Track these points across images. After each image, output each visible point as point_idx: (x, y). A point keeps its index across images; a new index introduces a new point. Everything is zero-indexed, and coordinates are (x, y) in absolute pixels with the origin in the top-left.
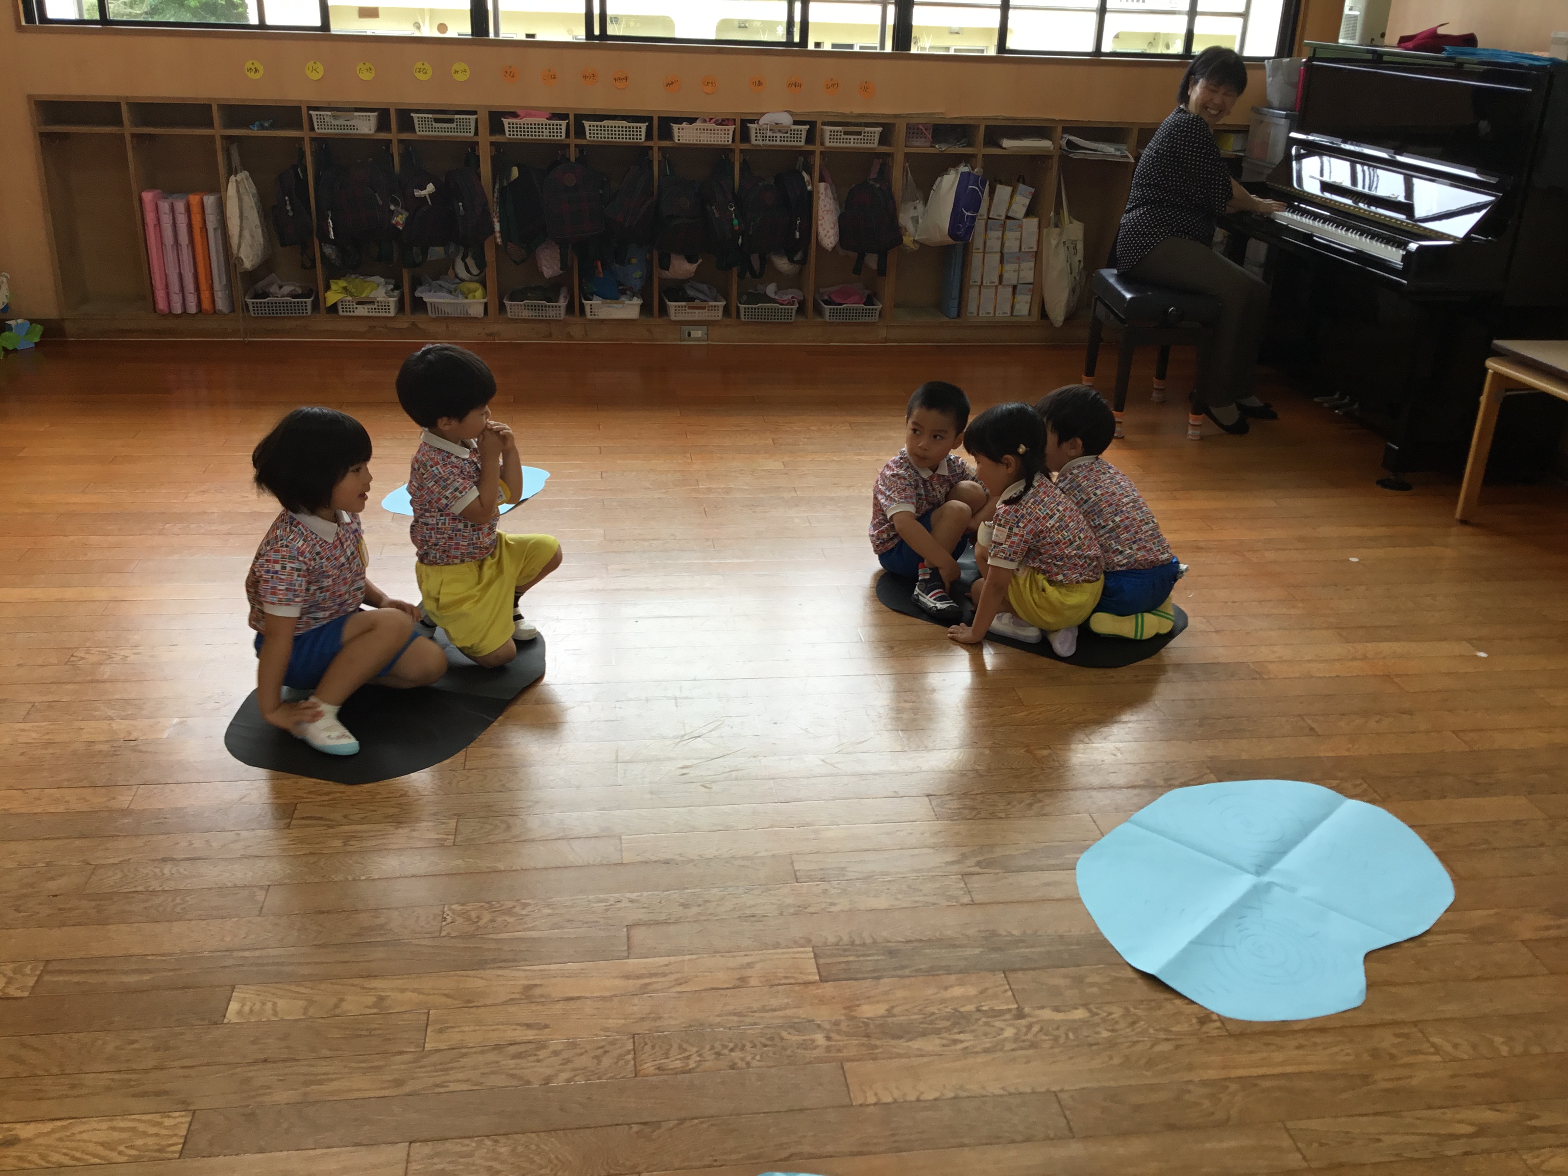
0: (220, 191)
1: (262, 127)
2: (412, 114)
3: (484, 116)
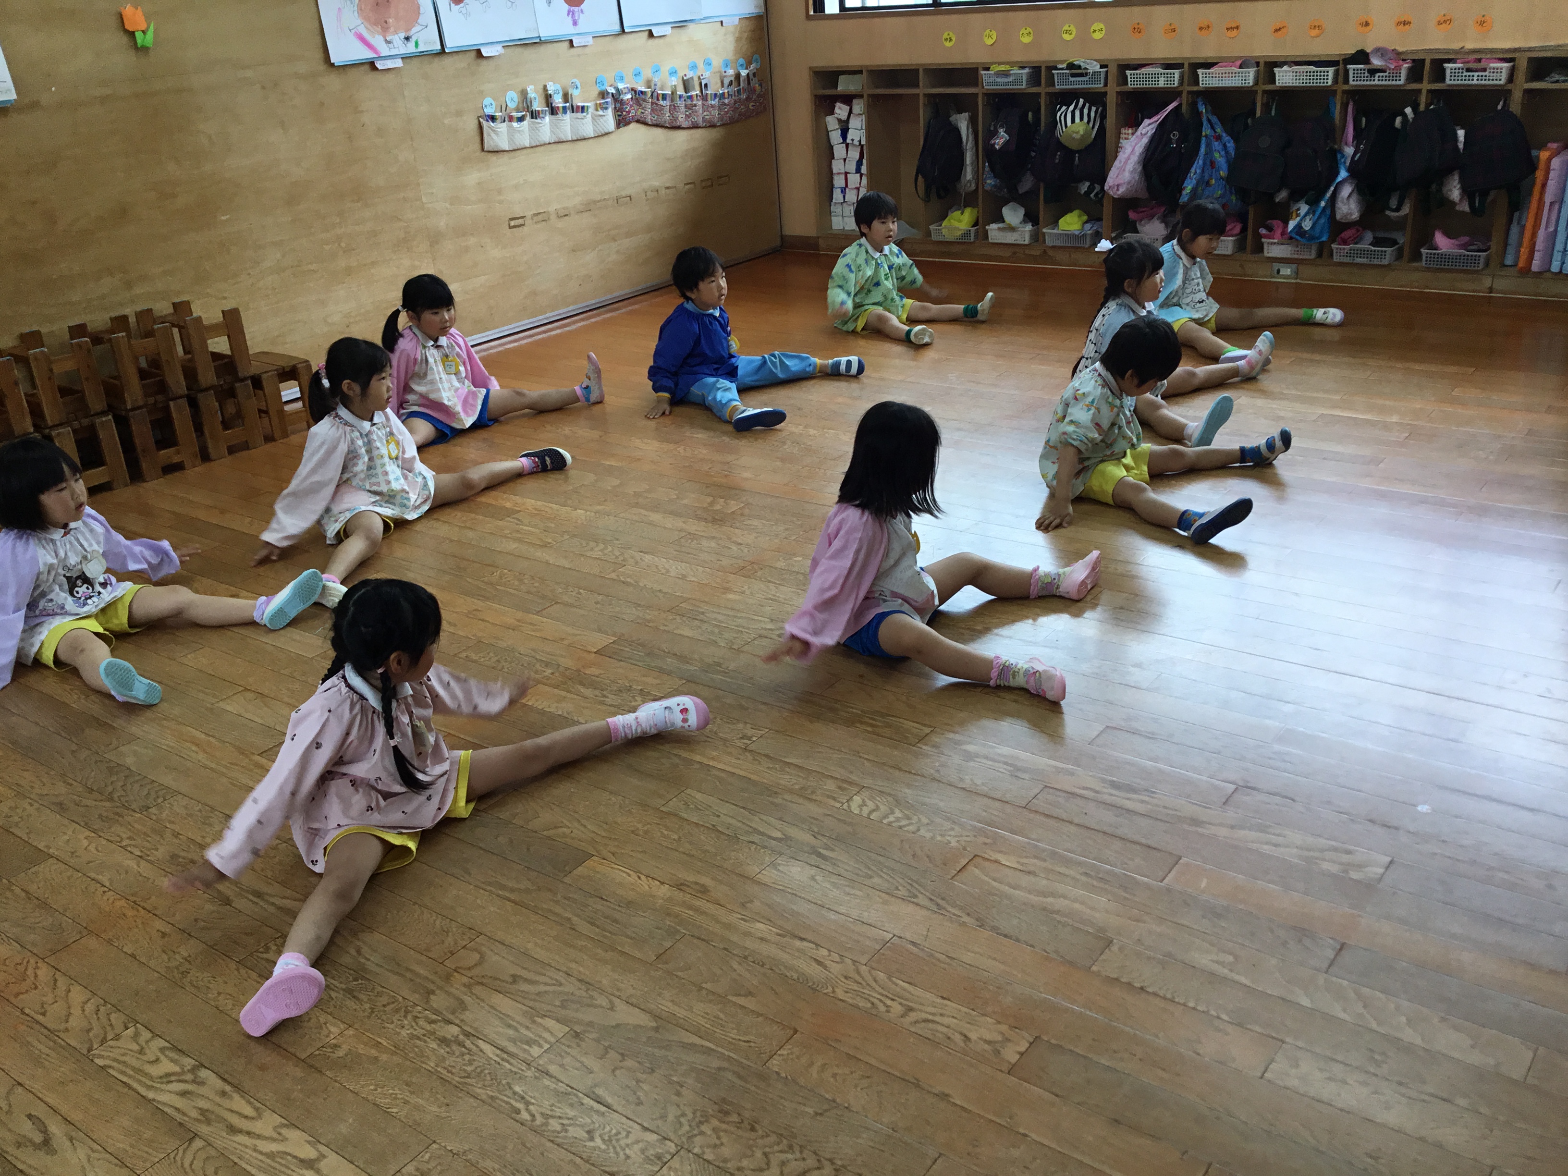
2: (1054, 71)
3: (1113, 69)
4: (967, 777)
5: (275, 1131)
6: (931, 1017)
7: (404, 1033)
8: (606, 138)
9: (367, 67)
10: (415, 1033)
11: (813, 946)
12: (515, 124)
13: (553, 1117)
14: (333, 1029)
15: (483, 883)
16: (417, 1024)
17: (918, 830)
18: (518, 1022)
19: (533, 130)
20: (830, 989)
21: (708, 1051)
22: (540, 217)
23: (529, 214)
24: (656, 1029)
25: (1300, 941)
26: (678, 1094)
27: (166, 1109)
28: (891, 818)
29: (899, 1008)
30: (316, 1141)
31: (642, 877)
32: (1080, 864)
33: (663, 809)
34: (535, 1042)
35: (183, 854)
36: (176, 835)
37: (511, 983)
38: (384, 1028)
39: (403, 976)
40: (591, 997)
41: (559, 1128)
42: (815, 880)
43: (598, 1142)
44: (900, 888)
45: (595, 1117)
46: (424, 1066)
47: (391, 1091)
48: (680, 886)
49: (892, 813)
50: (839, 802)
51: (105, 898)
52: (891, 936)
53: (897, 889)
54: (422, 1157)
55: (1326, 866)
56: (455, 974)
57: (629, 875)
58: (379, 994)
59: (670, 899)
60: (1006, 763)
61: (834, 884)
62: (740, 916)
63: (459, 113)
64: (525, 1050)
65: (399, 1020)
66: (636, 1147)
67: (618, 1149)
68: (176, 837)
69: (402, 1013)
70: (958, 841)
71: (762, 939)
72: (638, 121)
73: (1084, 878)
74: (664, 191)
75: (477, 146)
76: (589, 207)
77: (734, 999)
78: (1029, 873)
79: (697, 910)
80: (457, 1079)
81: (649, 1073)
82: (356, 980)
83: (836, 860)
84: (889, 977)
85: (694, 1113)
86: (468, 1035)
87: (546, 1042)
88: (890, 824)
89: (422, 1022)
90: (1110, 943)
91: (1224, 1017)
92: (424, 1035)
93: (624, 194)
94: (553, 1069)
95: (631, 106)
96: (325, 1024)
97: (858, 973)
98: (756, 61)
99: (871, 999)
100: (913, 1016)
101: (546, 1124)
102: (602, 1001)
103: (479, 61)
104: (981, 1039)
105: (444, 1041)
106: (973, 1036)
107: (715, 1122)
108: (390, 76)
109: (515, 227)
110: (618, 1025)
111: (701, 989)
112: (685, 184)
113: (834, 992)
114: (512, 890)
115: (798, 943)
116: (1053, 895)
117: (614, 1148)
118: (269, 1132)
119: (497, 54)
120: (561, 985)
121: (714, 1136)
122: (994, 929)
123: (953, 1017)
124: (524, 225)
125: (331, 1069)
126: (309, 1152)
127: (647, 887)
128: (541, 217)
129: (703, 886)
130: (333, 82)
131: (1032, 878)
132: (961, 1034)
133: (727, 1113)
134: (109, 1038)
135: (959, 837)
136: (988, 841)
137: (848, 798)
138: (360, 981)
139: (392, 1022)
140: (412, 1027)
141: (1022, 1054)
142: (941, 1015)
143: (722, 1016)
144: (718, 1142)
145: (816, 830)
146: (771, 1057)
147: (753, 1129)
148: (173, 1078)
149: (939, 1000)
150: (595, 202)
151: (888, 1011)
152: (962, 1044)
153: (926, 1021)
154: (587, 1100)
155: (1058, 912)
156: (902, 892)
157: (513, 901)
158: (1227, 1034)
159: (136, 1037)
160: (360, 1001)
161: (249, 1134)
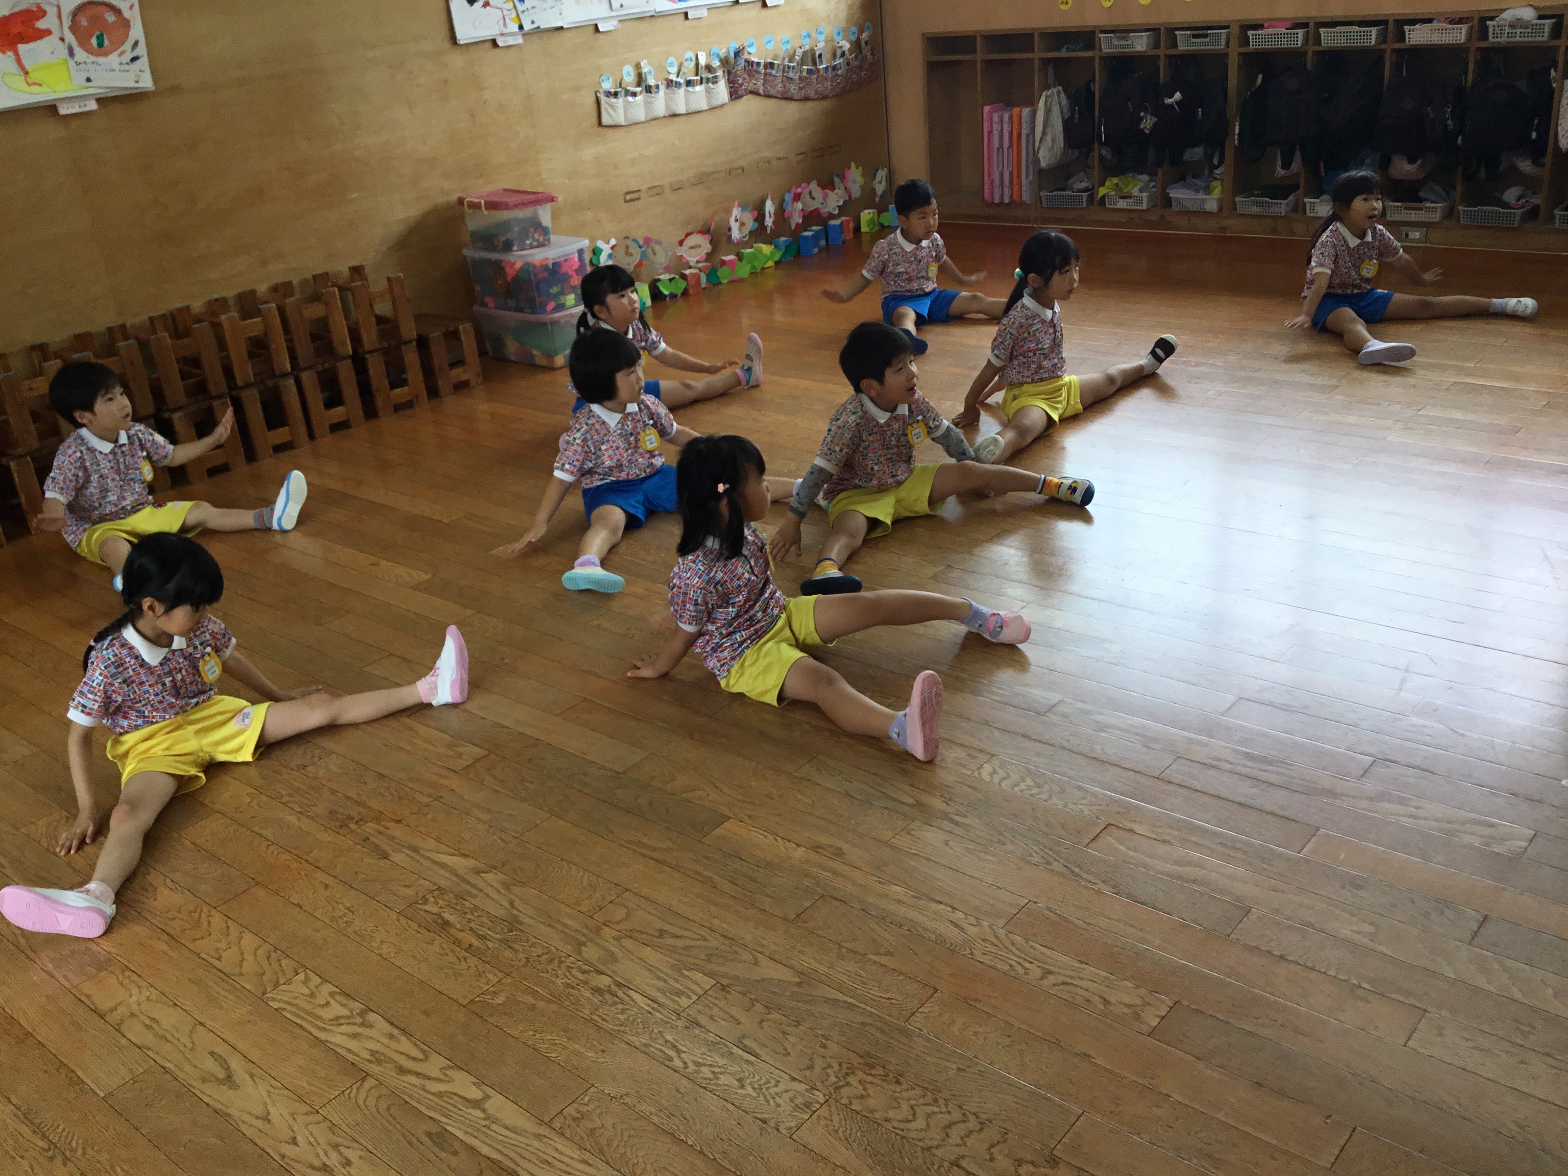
0: (1034, 105)
1: (1068, 50)
2: (1176, 32)
3: (1235, 30)
4: (1098, 747)
5: (443, 1073)
6: (1069, 980)
7: (559, 982)
8: (717, 111)
9: (489, 45)
10: (569, 982)
11: (950, 909)
12: (630, 99)
13: (705, 1065)
14: (490, 976)
15: (626, 841)
16: (570, 973)
17: (1050, 798)
18: (666, 974)
19: (647, 104)
20: (968, 951)
21: (851, 1007)
22: (654, 191)
23: (644, 188)
24: (799, 984)
25: (1442, 912)
26: (824, 1046)
27: (338, 1050)
28: (1023, 786)
29: (1039, 971)
30: (481, 1082)
31: (779, 839)
32: (1215, 833)
33: (795, 774)
34: (683, 993)
35: (341, 810)
36: (334, 792)
37: (657, 937)
38: (540, 977)
39: (553, 927)
40: (736, 952)
41: (711, 1076)
42: (947, 844)
43: (750, 1090)
44: (1035, 855)
45: (745, 1066)
46: (580, 1014)
47: (549, 1037)
48: (816, 848)
49: (1024, 781)
50: (969, 769)
51: (269, 851)
52: (1027, 901)
53: (1031, 855)
54: (582, 1099)
55: (1467, 839)
56: (604, 927)
57: (766, 837)
58: (533, 945)
59: (807, 862)
60: (1137, 734)
61: (967, 850)
62: (876, 879)
63: (577, 89)
64: (674, 1001)
65: (554, 970)
66: (786, 1096)
67: (769, 1097)
68: (333, 794)
69: (556, 963)
70: (1090, 810)
71: (900, 902)
72: (751, 92)
73: (1220, 849)
74: (775, 162)
75: (594, 120)
76: (702, 179)
77: (874, 958)
78: (1164, 842)
79: (834, 872)
80: (611, 1026)
81: (795, 1026)
82: (511, 931)
83: (970, 826)
84: (1027, 940)
85: (840, 1064)
86: (619, 985)
87: (696, 994)
88: (1022, 791)
89: (574, 972)
90: (1248, 911)
91: (1365, 985)
92: (578, 985)
93: (736, 165)
94: (702, 1020)
95: (744, 79)
96: (484, 972)
97: (996, 937)
98: (868, 28)
99: (1010, 961)
100: (1052, 979)
101: (698, 1072)
102: (746, 956)
103: (597, 35)
104: (1120, 1002)
105: (597, 991)
106: (1113, 1000)
107: (861, 1075)
108: (511, 52)
109: (631, 200)
110: (763, 980)
111: (841, 947)
112: (797, 155)
113: (972, 954)
114: (654, 849)
115: (935, 906)
116: (1189, 864)
117: (765, 1097)
118: (435, 1073)
119: (612, 28)
120: (705, 940)
121: (861, 1087)
122: (1129, 896)
123: (1092, 981)
124: (638, 199)
125: (491, 1015)
126: (475, 1093)
127: (783, 849)
128: (656, 191)
129: (837, 848)
130: (456, 60)
131: (1167, 848)
132: (1101, 997)
133: (872, 1067)
134: (282, 981)
135: (1092, 805)
136: (1121, 810)
137: (978, 766)
138: (515, 933)
139: (547, 972)
140: (566, 977)
141: (1163, 1018)
142: (1082, 979)
143: (862, 973)
144: (864, 1093)
145: (948, 797)
146: (913, 1014)
147: (898, 1082)
148: (342, 1021)
149: (1077, 965)
150: (708, 174)
151: (1026, 974)
152: (1102, 1007)
153: (1064, 983)
154: (735, 1050)
155: (1194, 881)
156: (1036, 859)
157: (655, 860)
158: (1369, 1003)
159: (306, 981)
160: (516, 951)
161: (417, 1074)
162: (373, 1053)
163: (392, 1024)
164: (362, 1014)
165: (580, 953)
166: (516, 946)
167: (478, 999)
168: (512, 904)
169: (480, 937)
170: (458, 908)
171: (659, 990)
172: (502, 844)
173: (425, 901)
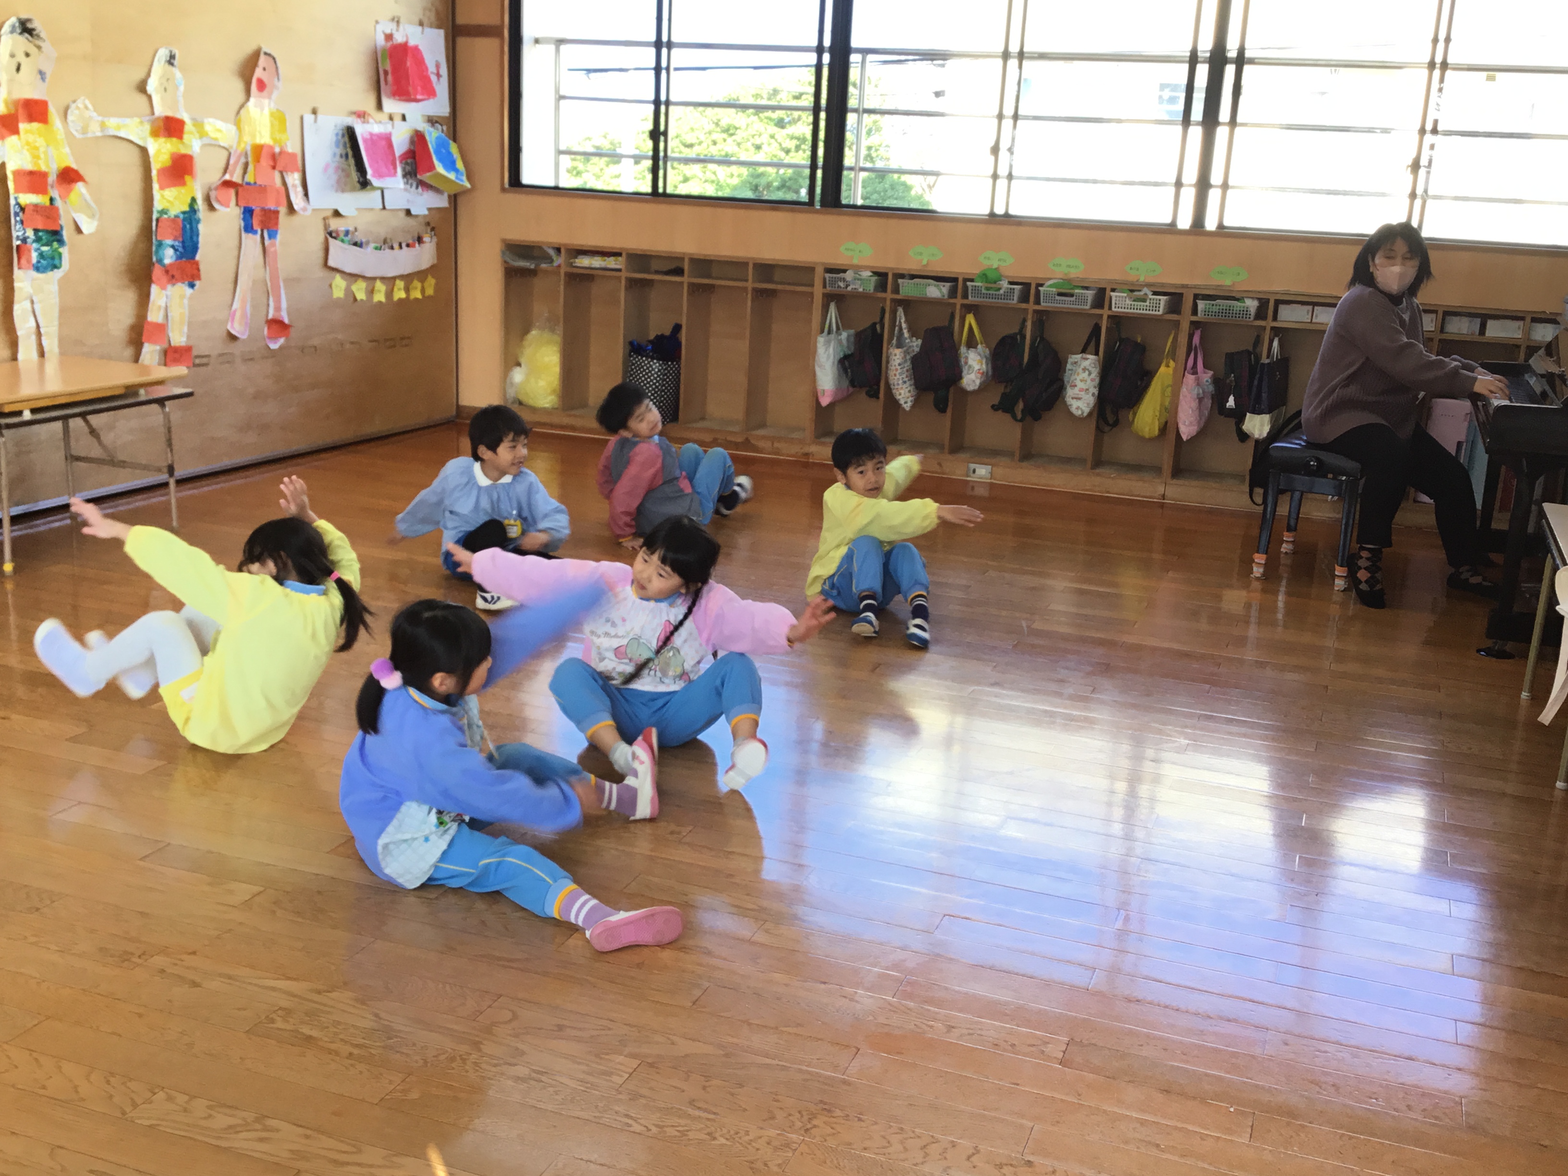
13: (667, 1126)
14: (390, 1077)
15: (475, 956)
18: (586, 1060)
20: (872, 1018)
21: (786, 1068)
23: (212, 354)
24: (725, 1056)
26: (777, 1101)
27: (250, 1153)
34: (611, 1073)
37: (558, 1031)
39: (437, 1032)
41: (678, 1134)
43: (722, 1140)
45: (708, 1123)
56: (494, 1027)
58: (423, 1048)
64: (605, 1080)
66: (761, 1141)
70: (923, 906)
82: (390, 1038)
86: (539, 1072)
87: (625, 1072)
94: (644, 1091)
102: (659, 1038)
105: (518, 1079)
107: (823, 1118)
110: (687, 1055)
112: (370, 341)
113: (876, 1019)
114: (510, 960)
120: (610, 1029)
121: (828, 1128)
124: (206, 365)
125: (412, 1109)
128: (226, 359)
133: (830, 1111)
138: (396, 1040)
141: (1065, 1052)
143: (782, 1042)
157: (518, 969)
160: (407, 1055)
161: (359, 1165)
162: (292, 1151)
163: (301, 1126)
164: (257, 1120)
165: (480, 1050)
166: (405, 1051)
167: (387, 1097)
168: (376, 1015)
169: (357, 1046)
170: (316, 1023)
171: (584, 1072)
172: (333, 968)
173: (273, 1021)
